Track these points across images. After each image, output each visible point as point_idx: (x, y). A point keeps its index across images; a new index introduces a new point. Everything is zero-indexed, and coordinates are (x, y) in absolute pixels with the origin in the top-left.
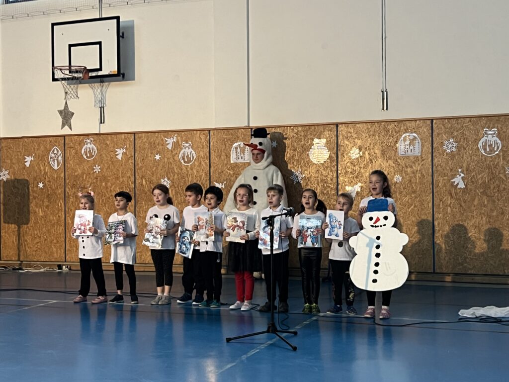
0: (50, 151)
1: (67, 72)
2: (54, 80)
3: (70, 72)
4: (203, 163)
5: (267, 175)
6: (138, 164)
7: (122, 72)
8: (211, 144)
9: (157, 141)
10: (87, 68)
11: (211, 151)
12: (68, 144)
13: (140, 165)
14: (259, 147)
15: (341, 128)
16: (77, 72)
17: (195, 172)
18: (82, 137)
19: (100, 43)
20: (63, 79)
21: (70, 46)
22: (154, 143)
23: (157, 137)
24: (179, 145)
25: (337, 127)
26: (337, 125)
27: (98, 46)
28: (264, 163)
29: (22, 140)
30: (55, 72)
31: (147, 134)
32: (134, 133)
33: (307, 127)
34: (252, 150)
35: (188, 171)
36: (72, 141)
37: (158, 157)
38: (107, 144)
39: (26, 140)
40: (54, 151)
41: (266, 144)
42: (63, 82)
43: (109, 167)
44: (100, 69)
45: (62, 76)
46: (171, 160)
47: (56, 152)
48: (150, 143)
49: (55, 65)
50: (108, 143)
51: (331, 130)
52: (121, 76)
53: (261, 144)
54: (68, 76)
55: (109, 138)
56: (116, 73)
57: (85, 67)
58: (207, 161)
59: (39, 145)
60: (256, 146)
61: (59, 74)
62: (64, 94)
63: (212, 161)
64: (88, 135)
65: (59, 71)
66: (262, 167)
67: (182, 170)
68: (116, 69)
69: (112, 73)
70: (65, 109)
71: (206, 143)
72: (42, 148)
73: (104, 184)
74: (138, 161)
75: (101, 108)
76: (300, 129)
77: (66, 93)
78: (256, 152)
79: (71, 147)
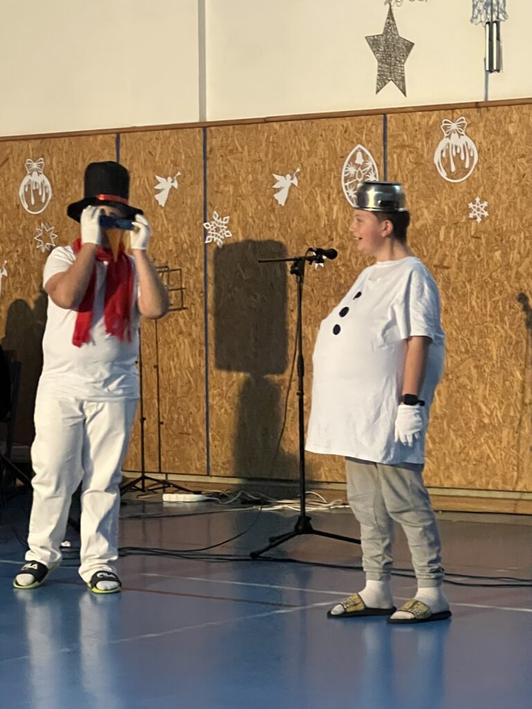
0: (343, 157)
12: (395, 137)
18: (435, 115)
29: (266, 126)
36: (405, 129)
38: (507, 133)
39: (276, 125)
40: (354, 157)
43: (512, 205)
47: (359, 160)
50: (511, 129)
55: (515, 117)
59: (312, 142)
64: (452, 108)
70: (386, 32)
72: (322, 149)
73: (498, 254)
75: (490, 24)
79: (403, 146)
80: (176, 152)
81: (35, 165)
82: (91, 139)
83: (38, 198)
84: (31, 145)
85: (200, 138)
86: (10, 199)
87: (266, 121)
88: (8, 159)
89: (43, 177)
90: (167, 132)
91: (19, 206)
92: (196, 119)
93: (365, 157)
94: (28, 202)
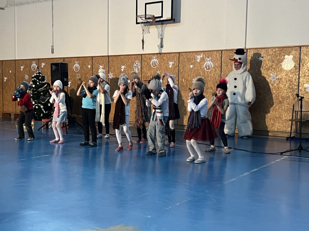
0: (134, 63)
1: (144, 19)
2: (137, 23)
3: (146, 19)
4: (217, 70)
5: (242, 77)
6: (180, 70)
7: (173, 18)
8: (223, 59)
9: (192, 57)
10: (155, 16)
11: (222, 63)
12: (143, 59)
13: (182, 71)
14: (239, 61)
15: (302, 49)
16: (149, 18)
17: (212, 75)
18: (151, 55)
19: (162, 2)
20: (142, 23)
21: (146, 4)
22: (190, 59)
23: (192, 55)
24: (204, 59)
25: (300, 48)
26: (300, 47)
27: (161, 3)
28: (241, 70)
29: (120, 56)
30: (138, 18)
31: (186, 53)
32: (179, 53)
33: (282, 48)
34: (234, 62)
35: (208, 74)
36: (145, 58)
37: (191, 66)
39: (122, 56)
40: (136, 63)
41: (243, 59)
42: (142, 24)
44: (162, 17)
45: (141, 21)
46: (199, 68)
47: (137, 63)
48: (187, 58)
49: (138, 15)
50: (165, 58)
51: (296, 51)
52: (173, 20)
53: (240, 59)
54: (144, 21)
55: (165, 56)
56: (171, 18)
57: (154, 16)
58: (220, 69)
59: (128, 60)
60: (237, 60)
61: (139, 20)
62: (142, 31)
63: (222, 69)
64: (154, 54)
65: (140, 18)
66: (240, 73)
67: (205, 74)
68: (170, 17)
69: (168, 19)
71: (219, 58)
72: (130, 61)
74: (181, 68)
75: (161, 39)
76: (277, 49)
77: (143, 30)
78: (237, 63)
79: (145, 61)
80: (103, 61)
81: (77, 63)
82: (87, 58)
83: (77, 69)
84: (76, 59)
85: (108, 58)
86: (72, 69)
87: (120, 55)
88: (71, 61)
89: (78, 65)
90: (102, 57)
91: (73, 70)
92: (107, 55)
93: (138, 63)
94: (75, 69)
